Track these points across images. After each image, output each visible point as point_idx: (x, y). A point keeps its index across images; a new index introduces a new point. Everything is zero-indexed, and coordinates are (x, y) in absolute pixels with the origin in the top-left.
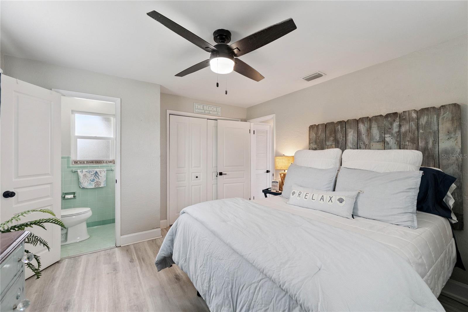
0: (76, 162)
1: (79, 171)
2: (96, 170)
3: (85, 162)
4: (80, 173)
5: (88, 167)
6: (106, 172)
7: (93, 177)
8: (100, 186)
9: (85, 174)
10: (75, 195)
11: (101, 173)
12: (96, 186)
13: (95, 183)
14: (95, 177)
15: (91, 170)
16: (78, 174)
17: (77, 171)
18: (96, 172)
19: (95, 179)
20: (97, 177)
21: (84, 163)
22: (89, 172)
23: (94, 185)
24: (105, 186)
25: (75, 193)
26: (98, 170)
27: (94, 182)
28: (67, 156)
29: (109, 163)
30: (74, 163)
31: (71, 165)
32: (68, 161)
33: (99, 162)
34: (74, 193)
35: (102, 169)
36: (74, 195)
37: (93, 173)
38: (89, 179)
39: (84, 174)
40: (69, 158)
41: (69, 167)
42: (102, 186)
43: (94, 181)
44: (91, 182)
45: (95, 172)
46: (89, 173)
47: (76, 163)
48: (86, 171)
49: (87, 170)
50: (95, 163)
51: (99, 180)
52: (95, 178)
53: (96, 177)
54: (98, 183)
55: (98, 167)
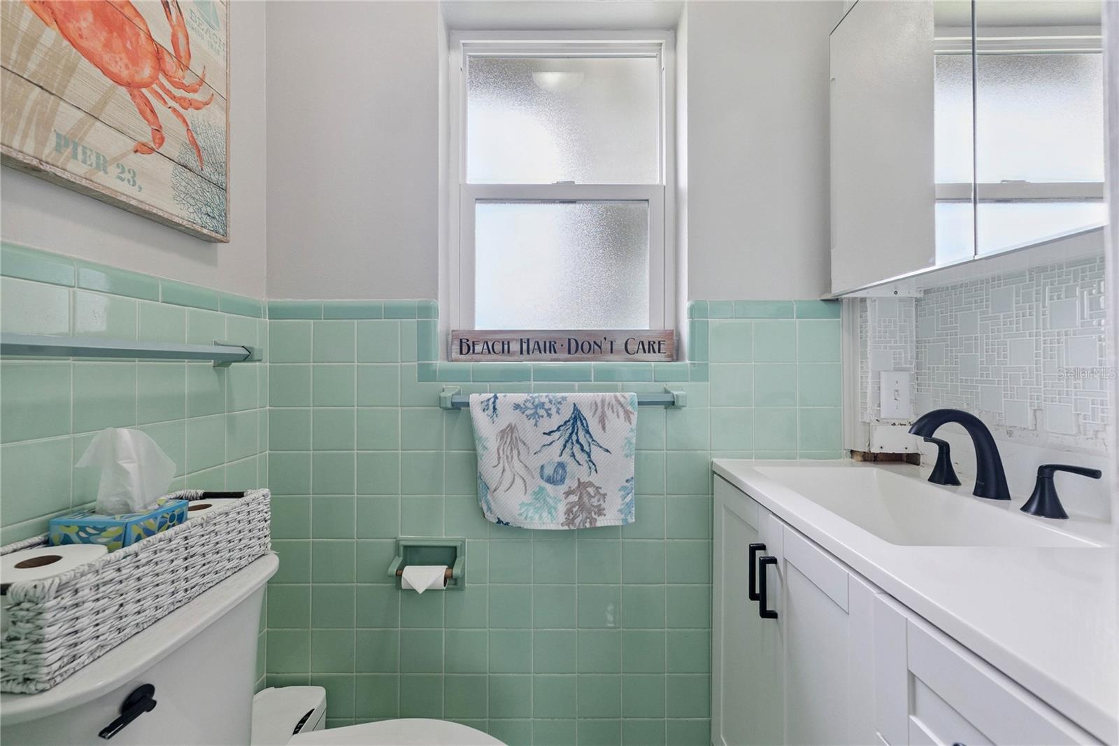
0: (466, 344)
1: (474, 399)
2: (573, 397)
3: (515, 347)
4: (481, 419)
5: (523, 375)
6: (634, 418)
7: (553, 454)
8: (601, 522)
9: (511, 429)
10: (456, 571)
11: (602, 421)
12: (577, 521)
13: (568, 494)
14: (567, 450)
15: (543, 397)
16: (469, 420)
17: (467, 404)
18: (577, 417)
19: (571, 466)
20: (582, 449)
21: (506, 351)
22: (536, 412)
23: (562, 508)
24: (632, 520)
25: (455, 548)
26: (584, 398)
27: (563, 488)
28: (414, 301)
29: (641, 355)
30: (456, 348)
31: (439, 363)
32: (424, 335)
33: (586, 347)
34: (449, 556)
35: (609, 396)
36: (451, 566)
37: (556, 421)
38: (534, 463)
39: (502, 422)
40: (426, 312)
41: (426, 374)
42: (609, 518)
43: (562, 481)
44: (549, 487)
45: (567, 414)
46: (535, 416)
47: (465, 349)
48: (517, 407)
49: (520, 397)
50: (566, 355)
51: (594, 478)
52: (566, 458)
53: (577, 448)
54: (586, 499)
55: (583, 376)
